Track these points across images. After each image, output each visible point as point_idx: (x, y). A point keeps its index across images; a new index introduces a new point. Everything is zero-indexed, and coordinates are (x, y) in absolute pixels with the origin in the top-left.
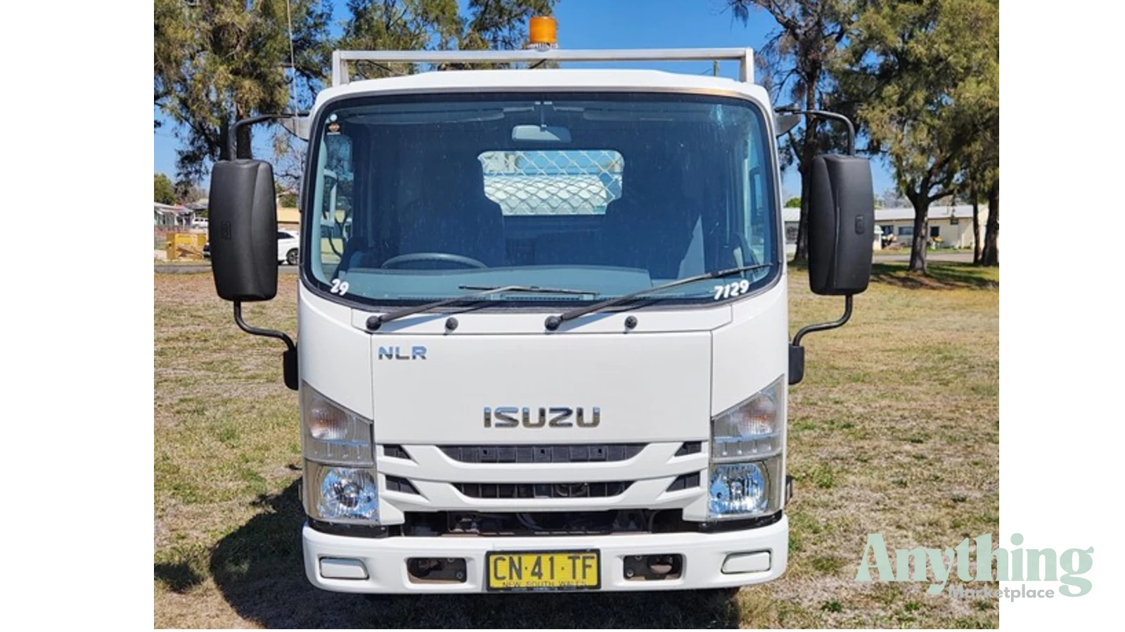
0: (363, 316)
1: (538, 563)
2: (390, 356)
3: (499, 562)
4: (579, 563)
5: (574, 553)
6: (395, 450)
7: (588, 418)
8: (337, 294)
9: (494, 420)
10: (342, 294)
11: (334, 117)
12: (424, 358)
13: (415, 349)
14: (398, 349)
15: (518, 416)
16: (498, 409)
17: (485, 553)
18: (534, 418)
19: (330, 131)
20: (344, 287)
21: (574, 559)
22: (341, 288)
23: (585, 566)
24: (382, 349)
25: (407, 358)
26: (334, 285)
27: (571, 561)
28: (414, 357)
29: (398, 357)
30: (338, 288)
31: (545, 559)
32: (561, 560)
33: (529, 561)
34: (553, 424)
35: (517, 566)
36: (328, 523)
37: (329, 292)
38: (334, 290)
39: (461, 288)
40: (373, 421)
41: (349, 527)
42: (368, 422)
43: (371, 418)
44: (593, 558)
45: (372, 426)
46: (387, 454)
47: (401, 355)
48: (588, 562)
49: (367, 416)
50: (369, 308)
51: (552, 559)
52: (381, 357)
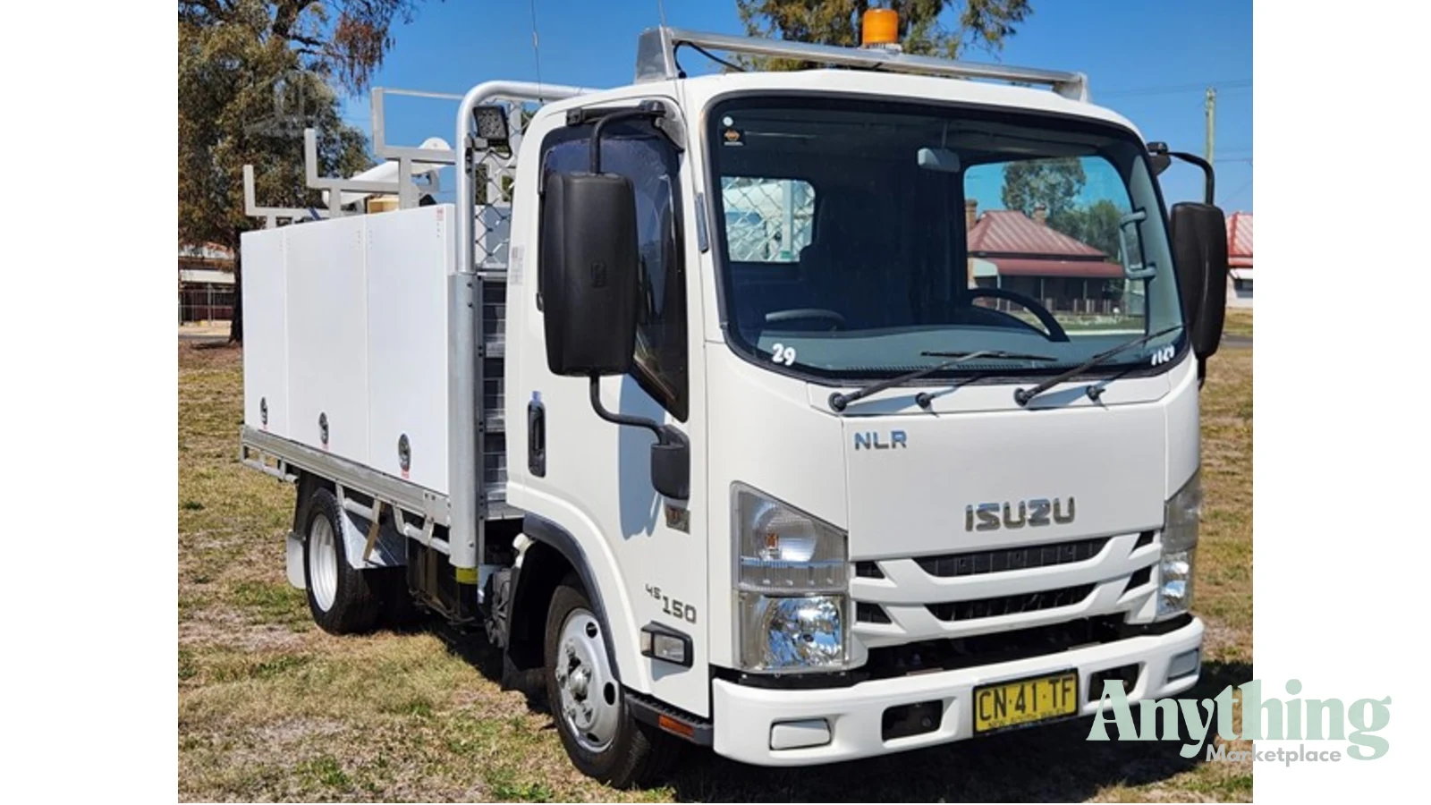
0: (821, 394)
1: (1022, 694)
2: (868, 446)
3: (985, 698)
4: (1059, 686)
5: (1053, 677)
6: (868, 568)
7: (1064, 512)
8: (782, 364)
9: (977, 521)
10: (789, 363)
11: (728, 121)
12: (904, 446)
13: (894, 434)
14: (875, 435)
15: (1000, 515)
16: (981, 506)
17: (970, 689)
18: (1015, 517)
19: (727, 139)
20: (790, 354)
21: (1053, 683)
22: (786, 356)
23: (1065, 690)
24: (858, 437)
25: (886, 446)
26: (776, 351)
27: (1051, 687)
28: (894, 446)
29: (877, 446)
30: (782, 356)
31: (1028, 688)
32: (1044, 687)
33: (1013, 693)
34: (1033, 522)
35: (1002, 700)
36: (772, 676)
37: (771, 362)
38: (777, 359)
39: (924, 354)
40: (847, 532)
41: (800, 677)
42: (841, 533)
43: (845, 528)
44: (1071, 679)
45: (846, 538)
46: (859, 574)
47: (880, 443)
48: (1068, 685)
49: (841, 526)
50: (830, 382)
51: (1034, 687)
52: (857, 447)
